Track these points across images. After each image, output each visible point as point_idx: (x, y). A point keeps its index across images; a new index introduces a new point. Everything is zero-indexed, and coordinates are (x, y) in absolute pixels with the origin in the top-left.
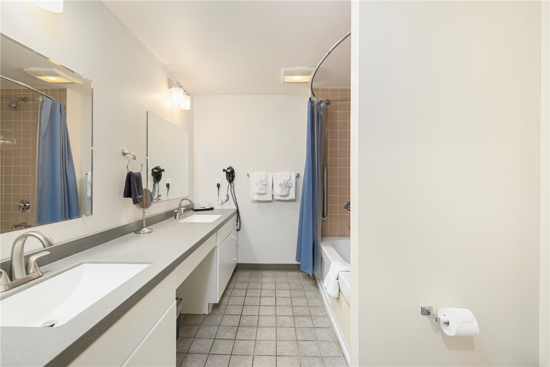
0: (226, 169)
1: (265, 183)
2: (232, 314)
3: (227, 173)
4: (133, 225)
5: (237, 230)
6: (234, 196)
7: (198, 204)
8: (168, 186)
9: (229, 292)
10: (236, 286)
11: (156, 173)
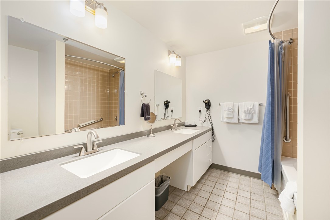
0: (205, 101)
1: (232, 110)
2: (203, 197)
3: (205, 103)
4: (146, 132)
5: (212, 141)
6: (210, 118)
7: (187, 122)
8: (172, 111)
9: (203, 181)
10: (209, 178)
11: (166, 104)
